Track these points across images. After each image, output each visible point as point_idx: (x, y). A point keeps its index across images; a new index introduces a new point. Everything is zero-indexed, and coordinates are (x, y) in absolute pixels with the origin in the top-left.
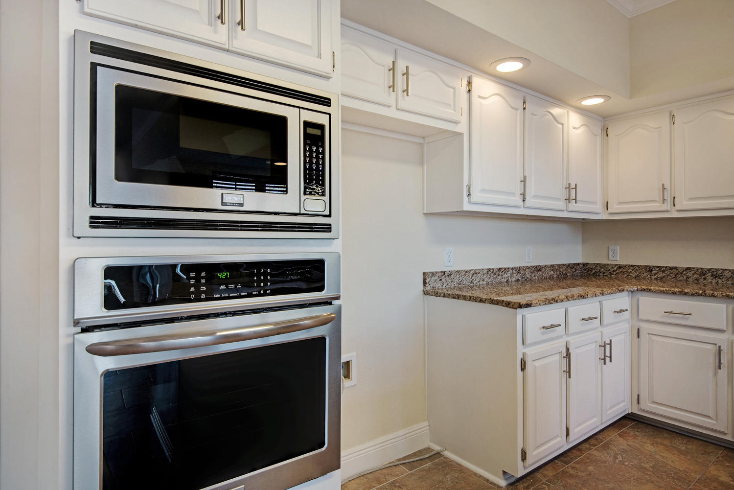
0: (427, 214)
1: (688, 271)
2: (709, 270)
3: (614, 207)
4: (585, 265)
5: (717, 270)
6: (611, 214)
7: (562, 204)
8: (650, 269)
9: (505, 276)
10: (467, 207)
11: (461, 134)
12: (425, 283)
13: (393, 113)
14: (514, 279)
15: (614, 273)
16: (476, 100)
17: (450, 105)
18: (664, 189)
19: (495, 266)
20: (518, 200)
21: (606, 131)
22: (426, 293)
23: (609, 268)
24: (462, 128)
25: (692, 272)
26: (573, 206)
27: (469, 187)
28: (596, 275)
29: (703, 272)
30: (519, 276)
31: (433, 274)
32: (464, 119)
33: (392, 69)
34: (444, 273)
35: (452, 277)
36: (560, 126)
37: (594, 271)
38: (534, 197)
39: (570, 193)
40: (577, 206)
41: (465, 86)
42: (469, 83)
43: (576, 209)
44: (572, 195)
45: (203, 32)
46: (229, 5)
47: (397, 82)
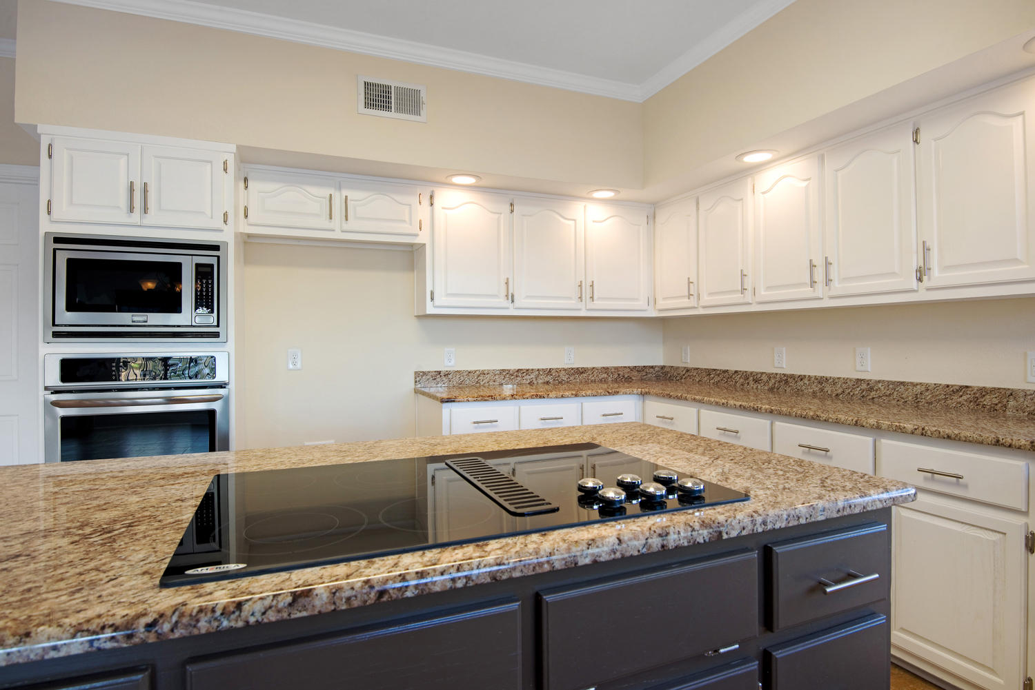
1: (736, 374)
2: (752, 373)
3: (662, 304)
4: (663, 367)
5: (757, 374)
6: (660, 310)
7: (573, 303)
8: (709, 372)
9: (528, 377)
10: (431, 310)
11: (422, 245)
12: (416, 382)
13: (337, 235)
14: (540, 381)
15: (684, 377)
16: (439, 212)
17: (405, 221)
18: (690, 282)
20: (502, 301)
21: (652, 218)
22: (417, 391)
23: (680, 371)
24: (423, 238)
25: (739, 376)
26: (590, 304)
27: (432, 293)
28: (670, 379)
29: (746, 376)
30: (549, 378)
32: (426, 232)
33: (332, 200)
34: (439, 373)
35: (450, 376)
36: (571, 223)
37: (669, 375)
38: (528, 297)
39: (585, 290)
40: (598, 304)
41: (426, 202)
42: (432, 197)
43: (602, 306)
44: (588, 293)
45: (123, 219)
46: (141, 199)
47: (336, 209)
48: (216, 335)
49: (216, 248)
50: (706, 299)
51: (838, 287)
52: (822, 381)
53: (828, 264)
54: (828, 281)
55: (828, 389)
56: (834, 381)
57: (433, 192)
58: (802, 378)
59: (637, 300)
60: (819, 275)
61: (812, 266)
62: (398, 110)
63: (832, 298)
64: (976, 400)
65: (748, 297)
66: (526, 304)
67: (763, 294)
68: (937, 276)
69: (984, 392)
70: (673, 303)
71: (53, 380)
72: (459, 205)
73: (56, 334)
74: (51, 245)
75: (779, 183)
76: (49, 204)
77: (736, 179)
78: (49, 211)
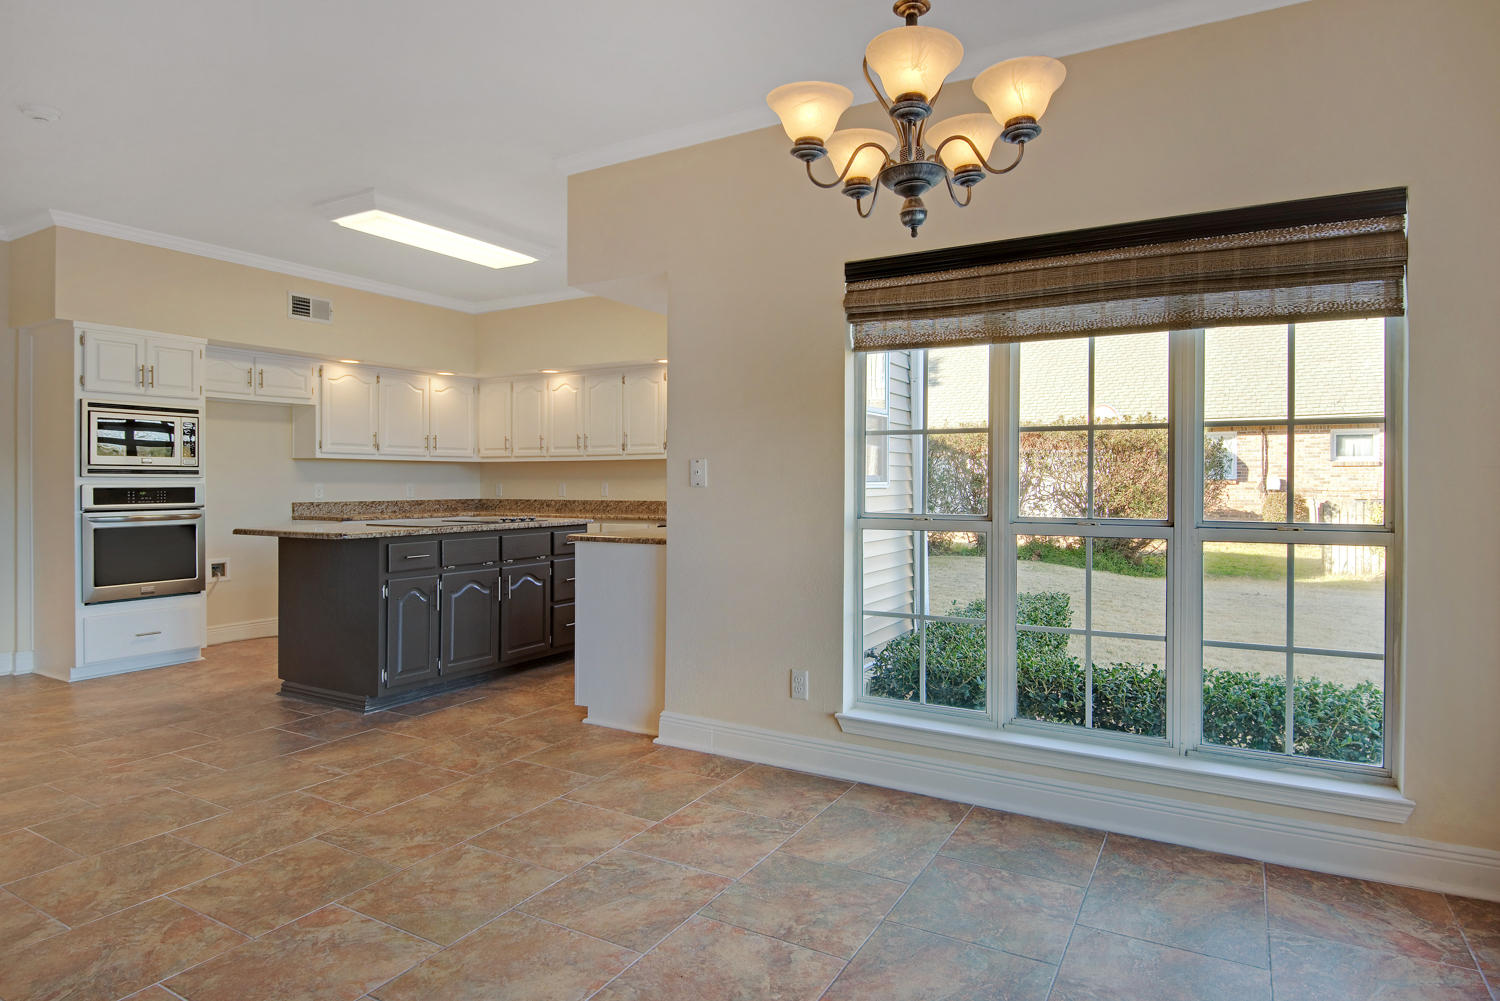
0: (295, 459)
3: (484, 453)
4: (480, 500)
5: (548, 501)
6: (483, 457)
7: (424, 451)
8: (516, 502)
10: (319, 455)
11: (313, 406)
12: (293, 511)
14: (390, 510)
15: (498, 506)
16: (326, 381)
17: (302, 388)
18: (506, 439)
19: (368, 500)
20: (372, 449)
21: (477, 389)
22: (294, 518)
23: (494, 502)
24: (314, 401)
26: (433, 452)
27: (321, 443)
28: (487, 509)
31: (301, 504)
32: (316, 395)
33: (249, 372)
34: (313, 503)
35: (320, 506)
36: (420, 390)
37: (486, 506)
38: (390, 446)
39: (430, 442)
40: (439, 452)
41: (316, 373)
42: (321, 370)
43: (440, 454)
44: (432, 444)
45: (134, 390)
46: (146, 376)
47: (254, 379)
48: (197, 472)
49: (196, 412)
50: (517, 452)
51: (590, 450)
52: (585, 503)
53: (586, 438)
54: (586, 447)
55: (588, 507)
56: (591, 503)
57: (321, 366)
58: (574, 502)
59: (466, 449)
60: (581, 443)
61: (578, 438)
62: (314, 316)
63: (588, 456)
64: (648, 508)
65: (544, 452)
66: (388, 451)
67: (553, 451)
68: (630, 449)
69: (652, 503)
70: (492, 452)
71: (89, 503)
72: (340, 377)
73: (90, 471)
74: (86, 408)
75: (562, 387)
76: (82, 378)
77: (537, 378)
78: (82, 383)
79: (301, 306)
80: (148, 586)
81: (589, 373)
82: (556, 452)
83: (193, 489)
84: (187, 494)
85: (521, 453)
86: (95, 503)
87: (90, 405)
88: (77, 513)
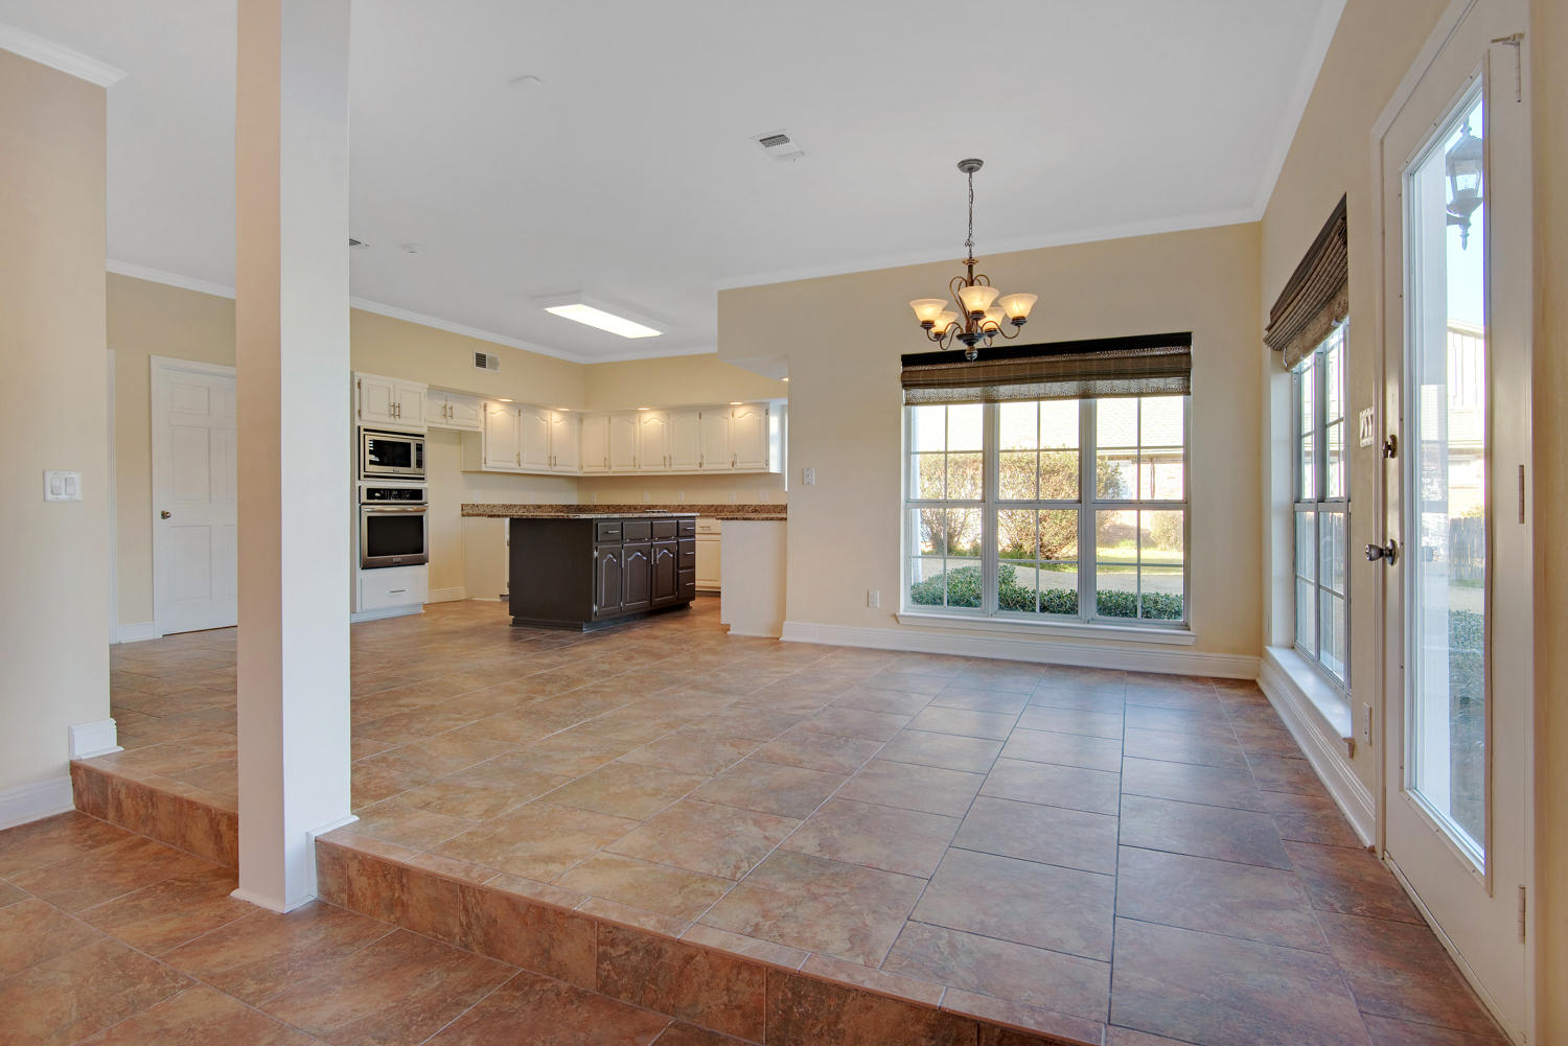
0: (465, 471)
2: (632, 505)
3: (586, 469)
4: (578, 505)
6: (584, 472)
7: (546, 467)
8: (609, 506)
10: (484, 469)
11: (480, 433)
12: (462, 509)
13: (445, 426)
15: (593, 510)
16: (488, 414)
17: (474, 419)
18: (605, 458)
19: (508, 503)
20: (515, 465)
21: (581, 421)
22: (463, 515)
23: (590, 507)
24: (481, 429)
25: (626, 507)
26: (555, 468)
27: (485, 459)
28: (583, 511)
29: (630, 507)
30: (525, 510)
31: (467, 504)
32: (482, 425)
33: (445, 407)
34: (474, 505)
35: (479, 507)
36: (547, 422)
37: (583, 509)
38: (527, 463)
39: (552, 461)
40: (558, 468)
41: (482, 409)
42: (486, 406)
43: (558, 470)
44: (553, 462)
45: (387, 420)
46: (395, 410)
47: (447, 413)
48: (423, 479)
49: (423, 436)
50: (614, 469)
51: (674, 467)
53: (670, 457)
54: (670, 465)
57: (487, 404)
59: (573, 466)
60: (667, 462)
61: (665, 458)
62: (488, 367)
63: (672, 471)
64: (716, 510)
65: (637, 469)
66: (526, 468)
67: (644, 468)
68: (705, 466)
69: (718, 506)
70: (593, 466)
71: (364, 499)
72: (497, 411)
73: (365, 476)
74: (362, 433)
75: (651, 421)
76: (359, 411)
77: (631, 413)
78: (360, 415)
79: (481, 360)
80: (397, 558)
81: (671, 411)
82: (645, 469)
83: (421, 491)
84: (417, 494)
85: (618, 469)
86: (368, 498)
87: (365, 430)
88: (358, 505)
